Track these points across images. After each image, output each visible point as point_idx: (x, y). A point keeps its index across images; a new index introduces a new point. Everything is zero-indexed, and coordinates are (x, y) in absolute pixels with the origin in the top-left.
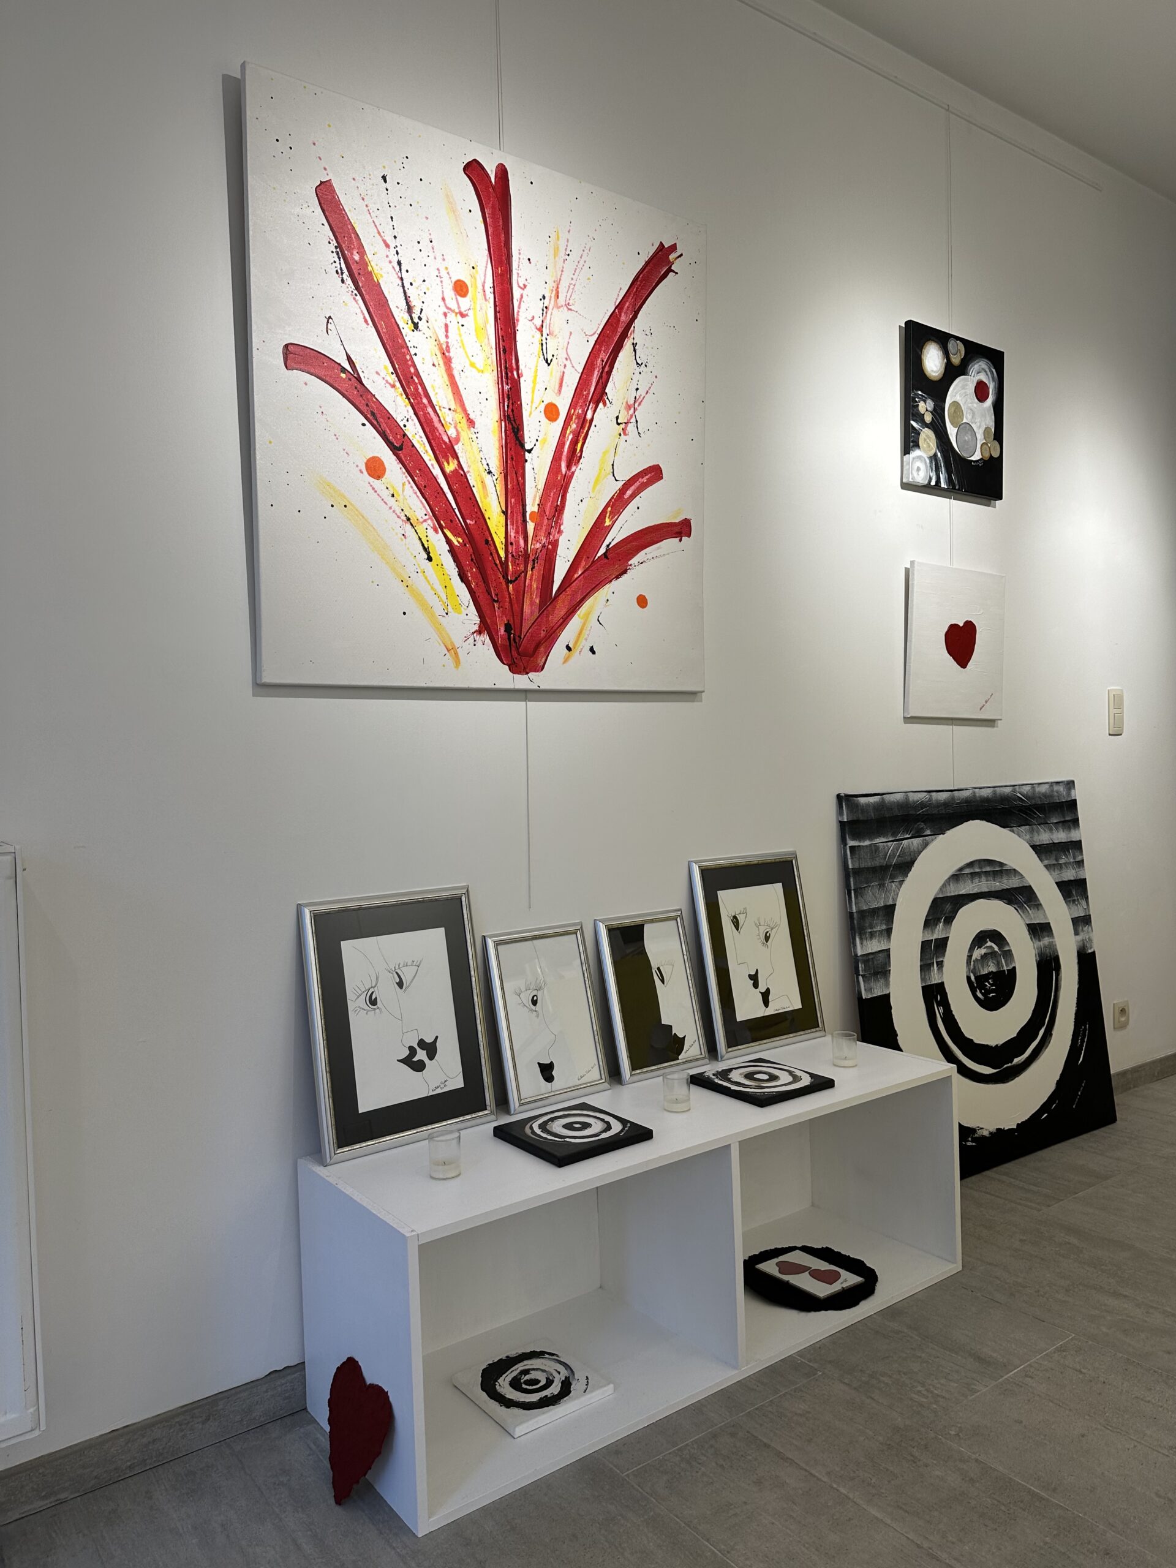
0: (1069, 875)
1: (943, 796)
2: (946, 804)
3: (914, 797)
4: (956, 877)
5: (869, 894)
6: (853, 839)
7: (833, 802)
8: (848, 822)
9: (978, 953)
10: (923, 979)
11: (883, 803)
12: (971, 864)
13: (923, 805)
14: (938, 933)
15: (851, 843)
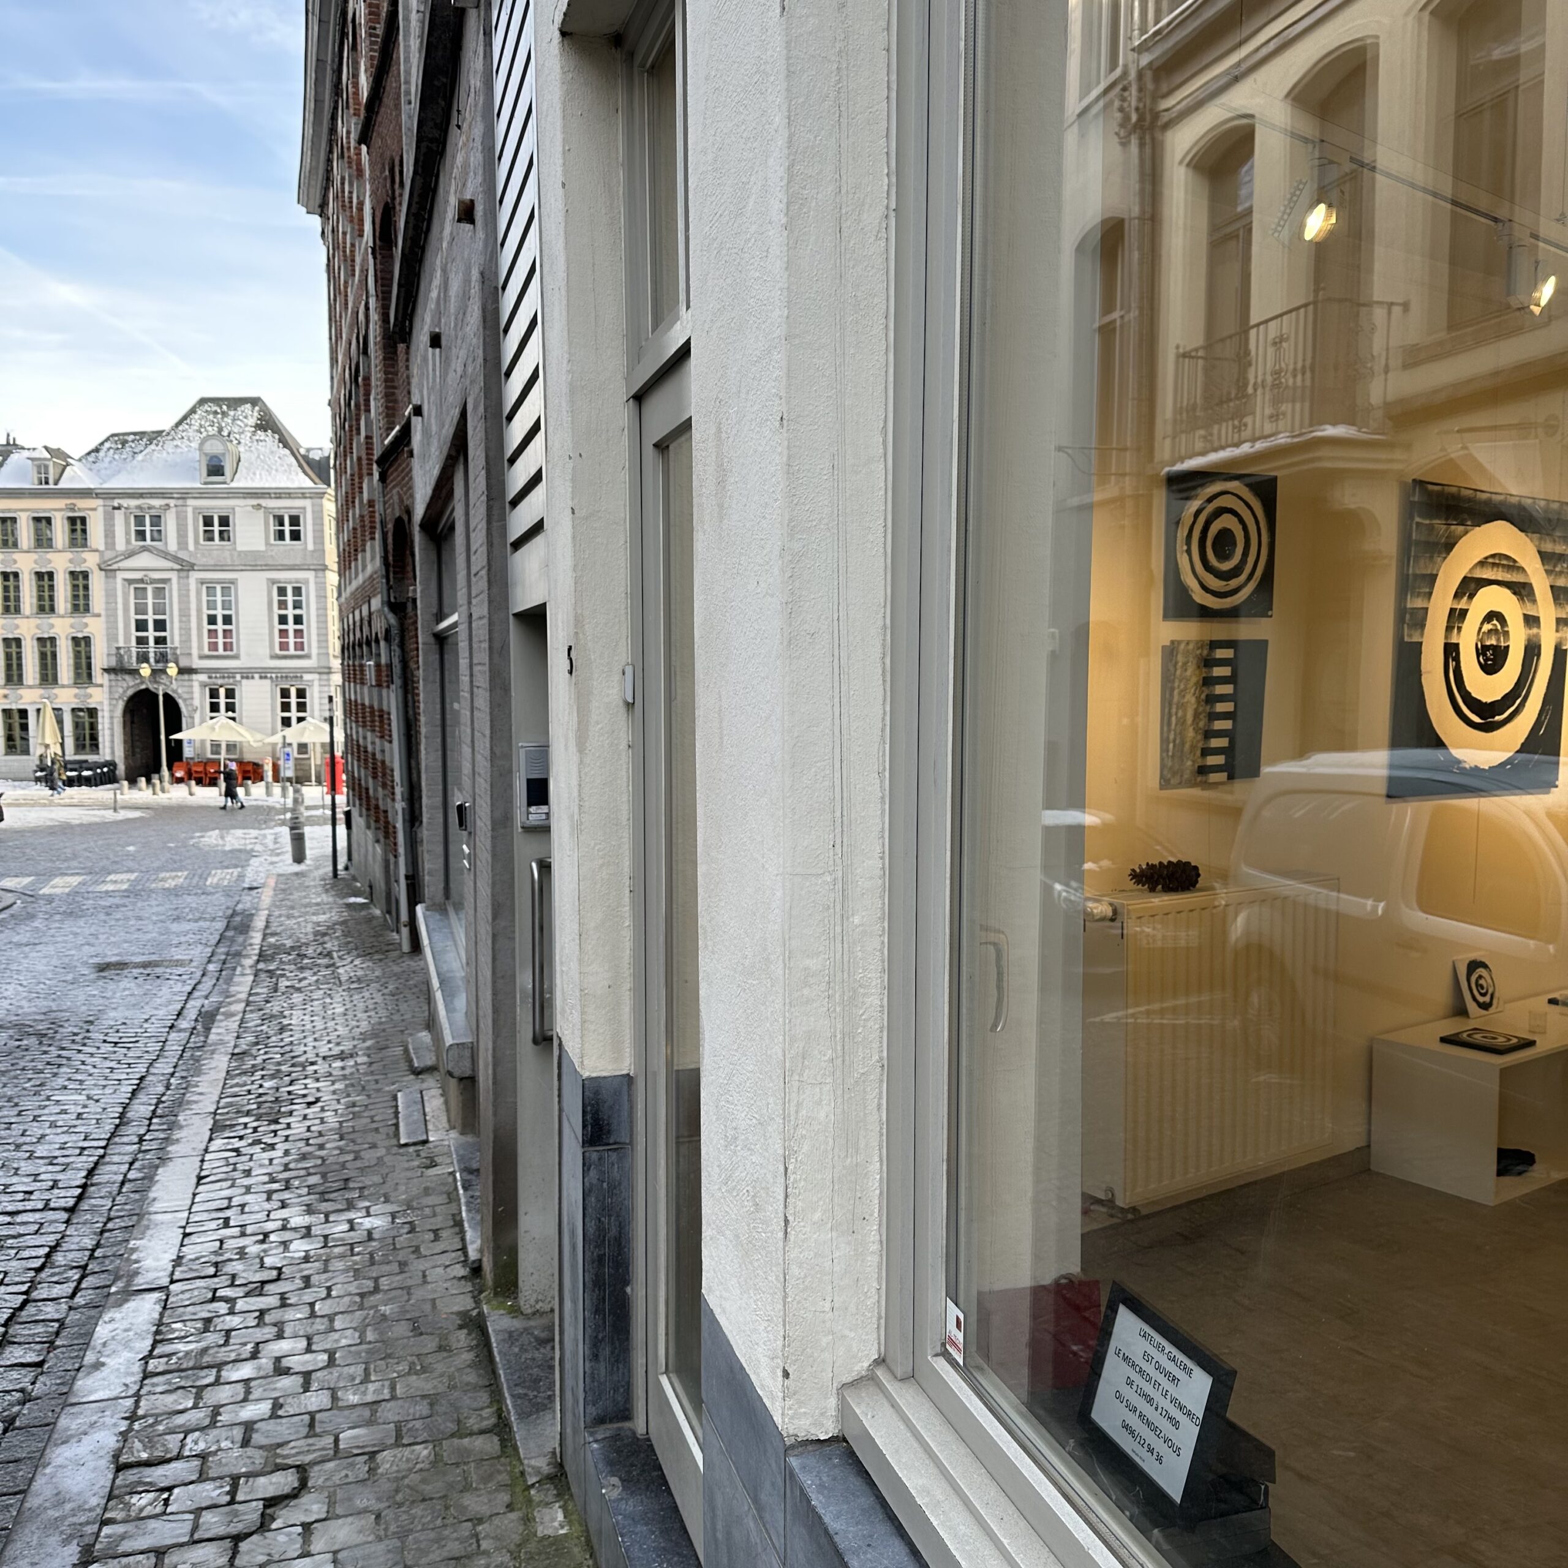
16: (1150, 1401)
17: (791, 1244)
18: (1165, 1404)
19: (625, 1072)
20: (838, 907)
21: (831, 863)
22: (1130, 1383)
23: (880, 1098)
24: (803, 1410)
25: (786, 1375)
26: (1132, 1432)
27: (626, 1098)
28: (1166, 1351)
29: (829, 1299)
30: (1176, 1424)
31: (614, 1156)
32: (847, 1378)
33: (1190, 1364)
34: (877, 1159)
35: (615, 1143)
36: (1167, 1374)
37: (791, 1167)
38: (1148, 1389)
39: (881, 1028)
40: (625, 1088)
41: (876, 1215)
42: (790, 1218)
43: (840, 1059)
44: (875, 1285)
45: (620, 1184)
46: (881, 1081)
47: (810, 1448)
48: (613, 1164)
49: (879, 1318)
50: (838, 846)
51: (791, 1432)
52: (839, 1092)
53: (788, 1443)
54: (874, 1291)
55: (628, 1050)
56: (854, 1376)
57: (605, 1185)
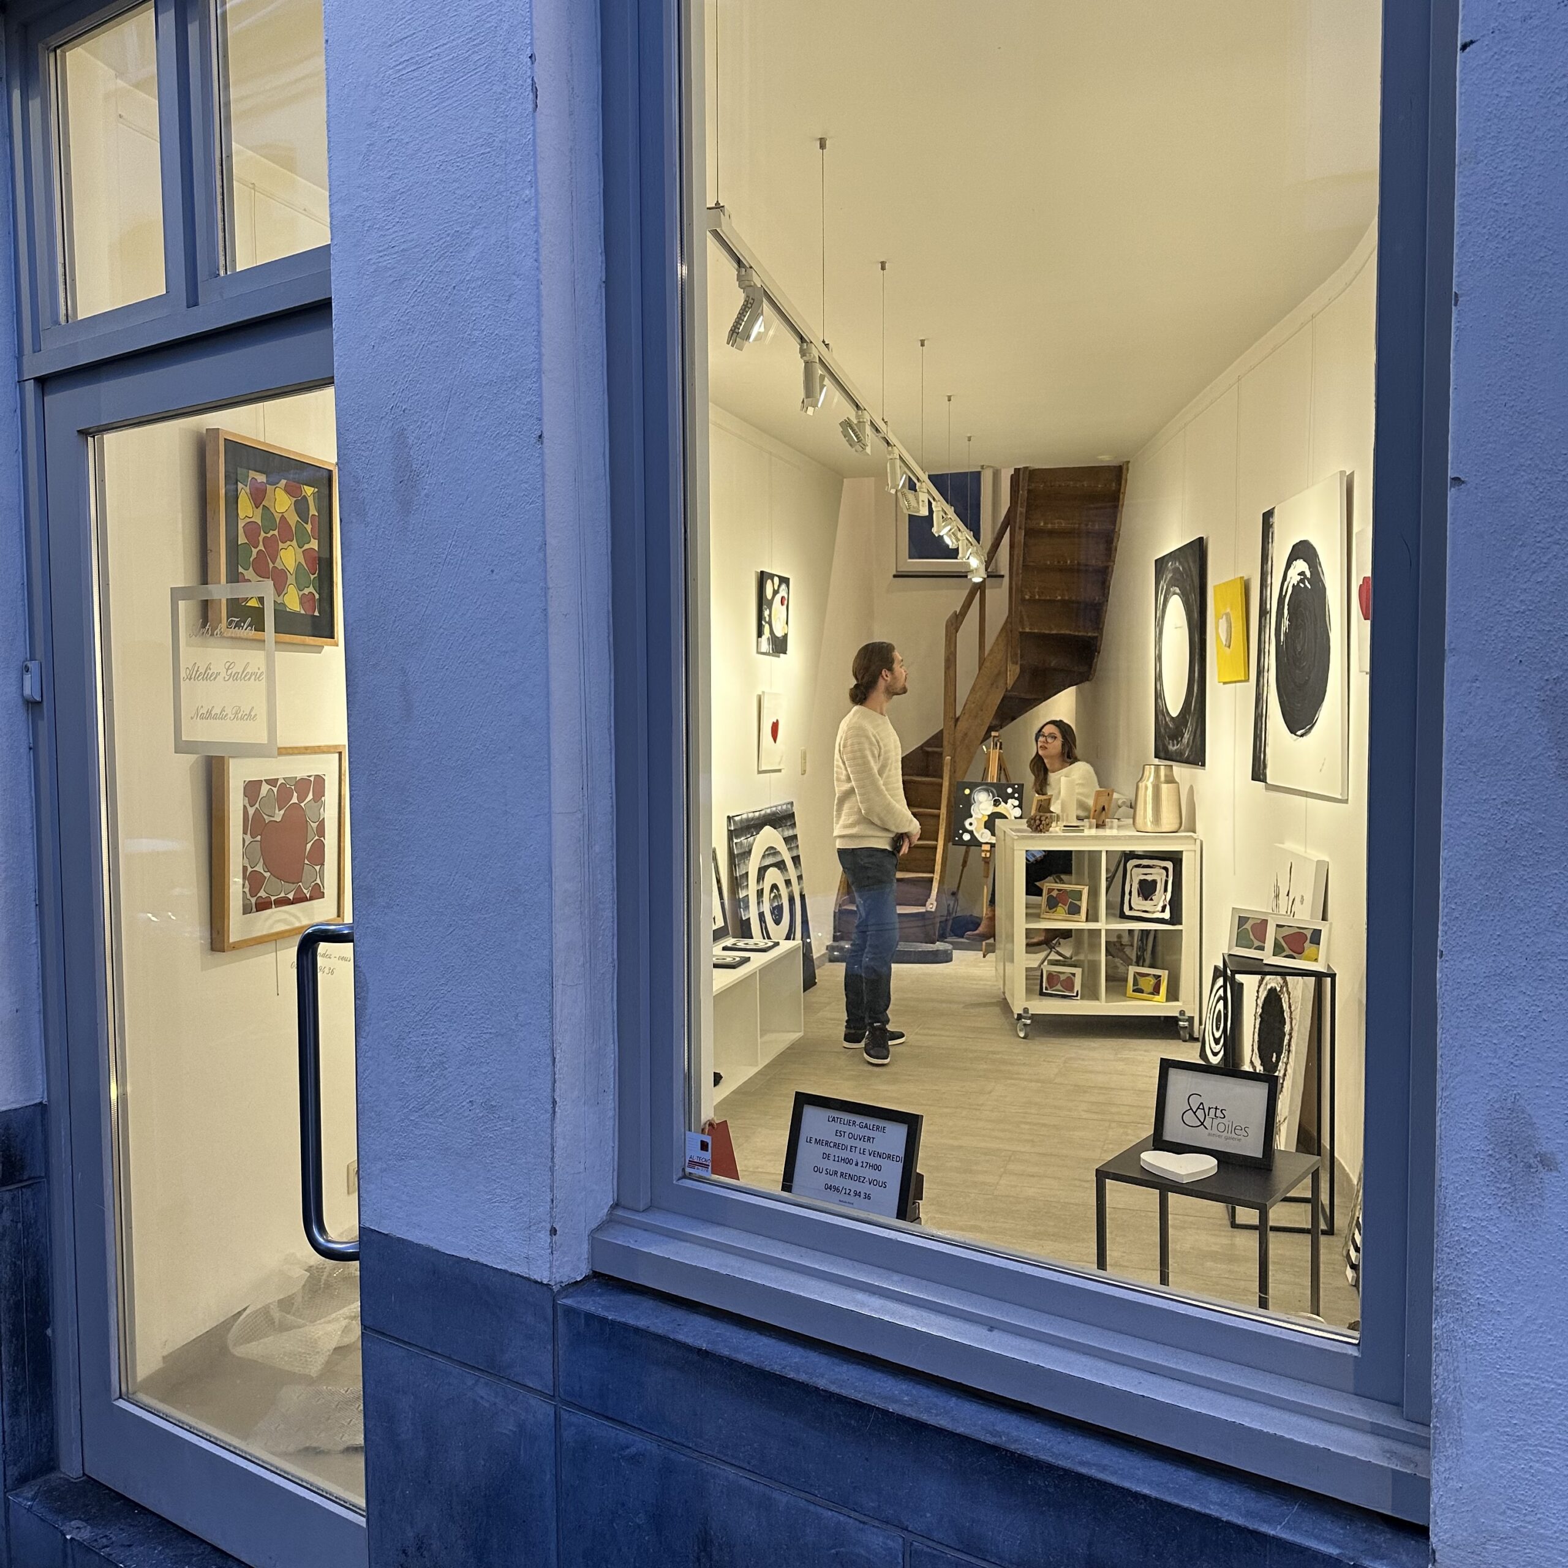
0: (795, 854)
1: (757, 814)
2: (758, 818)
3: (751, 815)
4: (764, 857)
5: (742, 866)
6: (736, 838)
7: (726, 819)
8: (735, 830)
9: (773, 895)
10: (759, 909)
11: (741, 820)
12: (767, 850)
13: (753, 819)
14: (760, 888)
15: (735, 841)
16: (849, 1161)
17: (557, 1121)
18: (867, 1158)
19: (38, 1101)
20: (586, 839)
21: (581, 803)
22: (826, 1156)
23: (613, 993)
24: (566, 1259)
25: (553, 1231)
26: (837, 1189)
27: (39, 1128)
28: (857, 1123)
29: (583, 1161)
30: (877, 1168)
31: (28, 1192)
32: (594, 1226)
33: (881, 1123)
34: (611, 1041)
35: (29, 1179)
36: (862, 1138)
37: (558, 1057)
38: (844, 1154)
39: (613, 935)
40: (39, 1117)
41: (612, 1087)
42: (557, 1099)
43: (588, 965)
44: (611, 1144)
45: (36, 1222)
46: (613, 978)
47: (570, 1290)
48: (27, 1202)
49: (614, 1170)
50: (585, 789)
51: (558, 1280)
52: (588, 990)
53: (555, 1290)
54: (610, 1149)
55: (40, 1077)
56: (599, 1221)
57: (20, 1225)
